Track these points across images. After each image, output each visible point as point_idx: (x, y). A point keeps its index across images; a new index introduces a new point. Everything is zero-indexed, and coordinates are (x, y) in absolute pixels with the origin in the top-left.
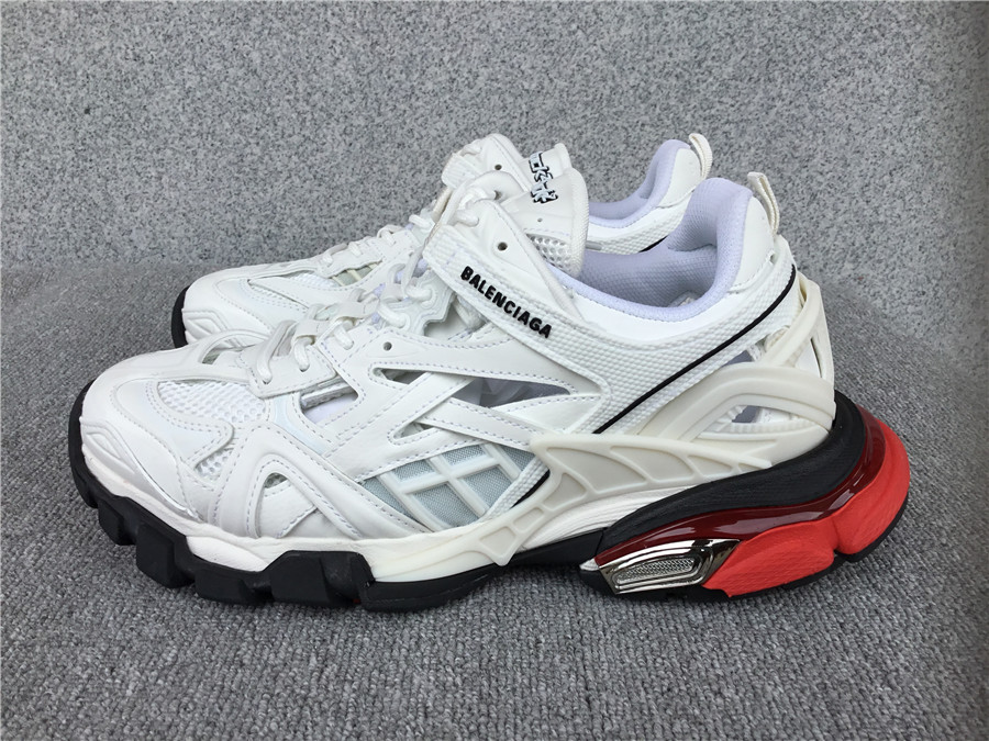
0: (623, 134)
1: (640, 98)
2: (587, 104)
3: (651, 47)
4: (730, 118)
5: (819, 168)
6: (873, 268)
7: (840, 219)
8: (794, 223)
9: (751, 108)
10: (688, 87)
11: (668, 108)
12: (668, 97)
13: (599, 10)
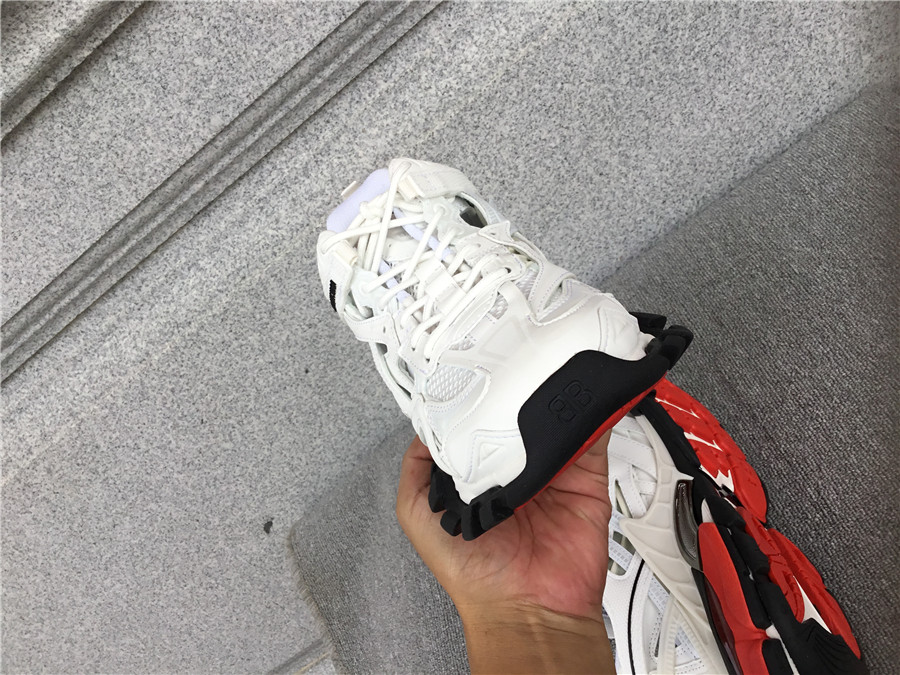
0: (641, 116)
1: (637, 85)
2: (602, 120)
3: (622, 51)
4: (712, 43)
5: (802, 17)
6: (887, 43)
7: (840, 35)
8: (806, 66)
9: (723, 24)
10: (667, 51)
11: (662, 74)
12: (657, 68)
13: (569, 62)
